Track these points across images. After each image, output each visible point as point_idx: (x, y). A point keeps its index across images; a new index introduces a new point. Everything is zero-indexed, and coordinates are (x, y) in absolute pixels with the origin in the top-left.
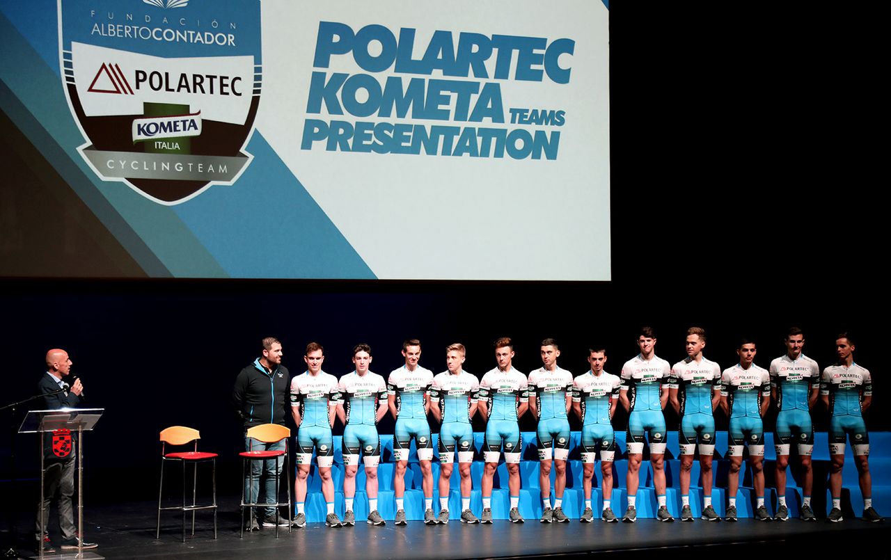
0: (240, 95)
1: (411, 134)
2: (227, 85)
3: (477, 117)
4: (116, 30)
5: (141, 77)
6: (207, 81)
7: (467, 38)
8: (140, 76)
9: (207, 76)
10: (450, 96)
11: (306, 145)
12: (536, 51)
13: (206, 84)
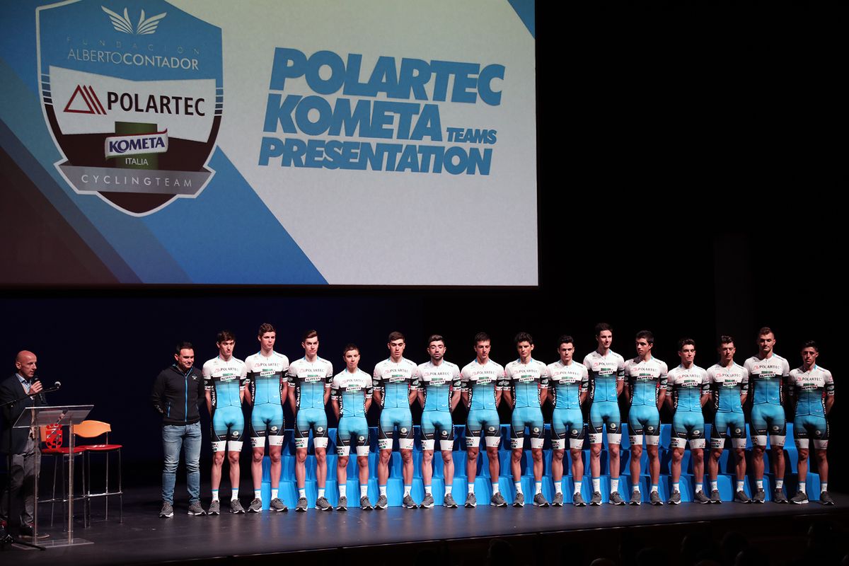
0: (203, 115)
1: (358, 151)
2: (191, 106)
3: (418, 136)
4: (90, 55)
5: (113, 98)
6: (173, 102)
7: (408, 64)
8: (112, 98)
9: (173, 98)
10: (393, 116)
11: (263, 161)
12: (470, 76)
13: (172, 105)
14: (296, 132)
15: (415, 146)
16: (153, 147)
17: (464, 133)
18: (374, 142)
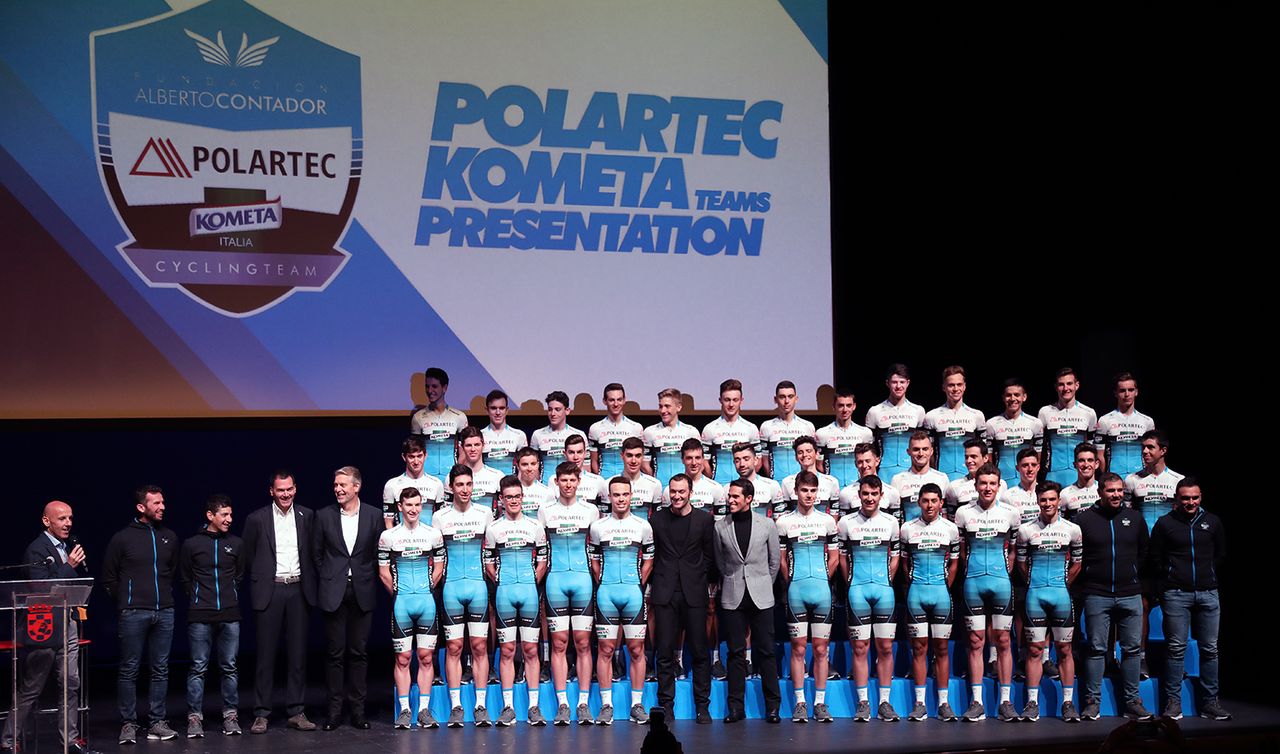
0: (333, 176)
1: (564, 224)
2: (316, 165)
3: (652, 201)
4: (167, 96)
5: (201, 155)
6: (289, 160)
7: (637, 101)
8: (200, 155)
9: (289, 153)
10: (615, 175)
11: (422, 239)
12: (730, 117)
13: (288, 164)
14: (470, 198)
15: (648, 216)
16: (259, 221)
17: (722, 198)
18: (586, 211)
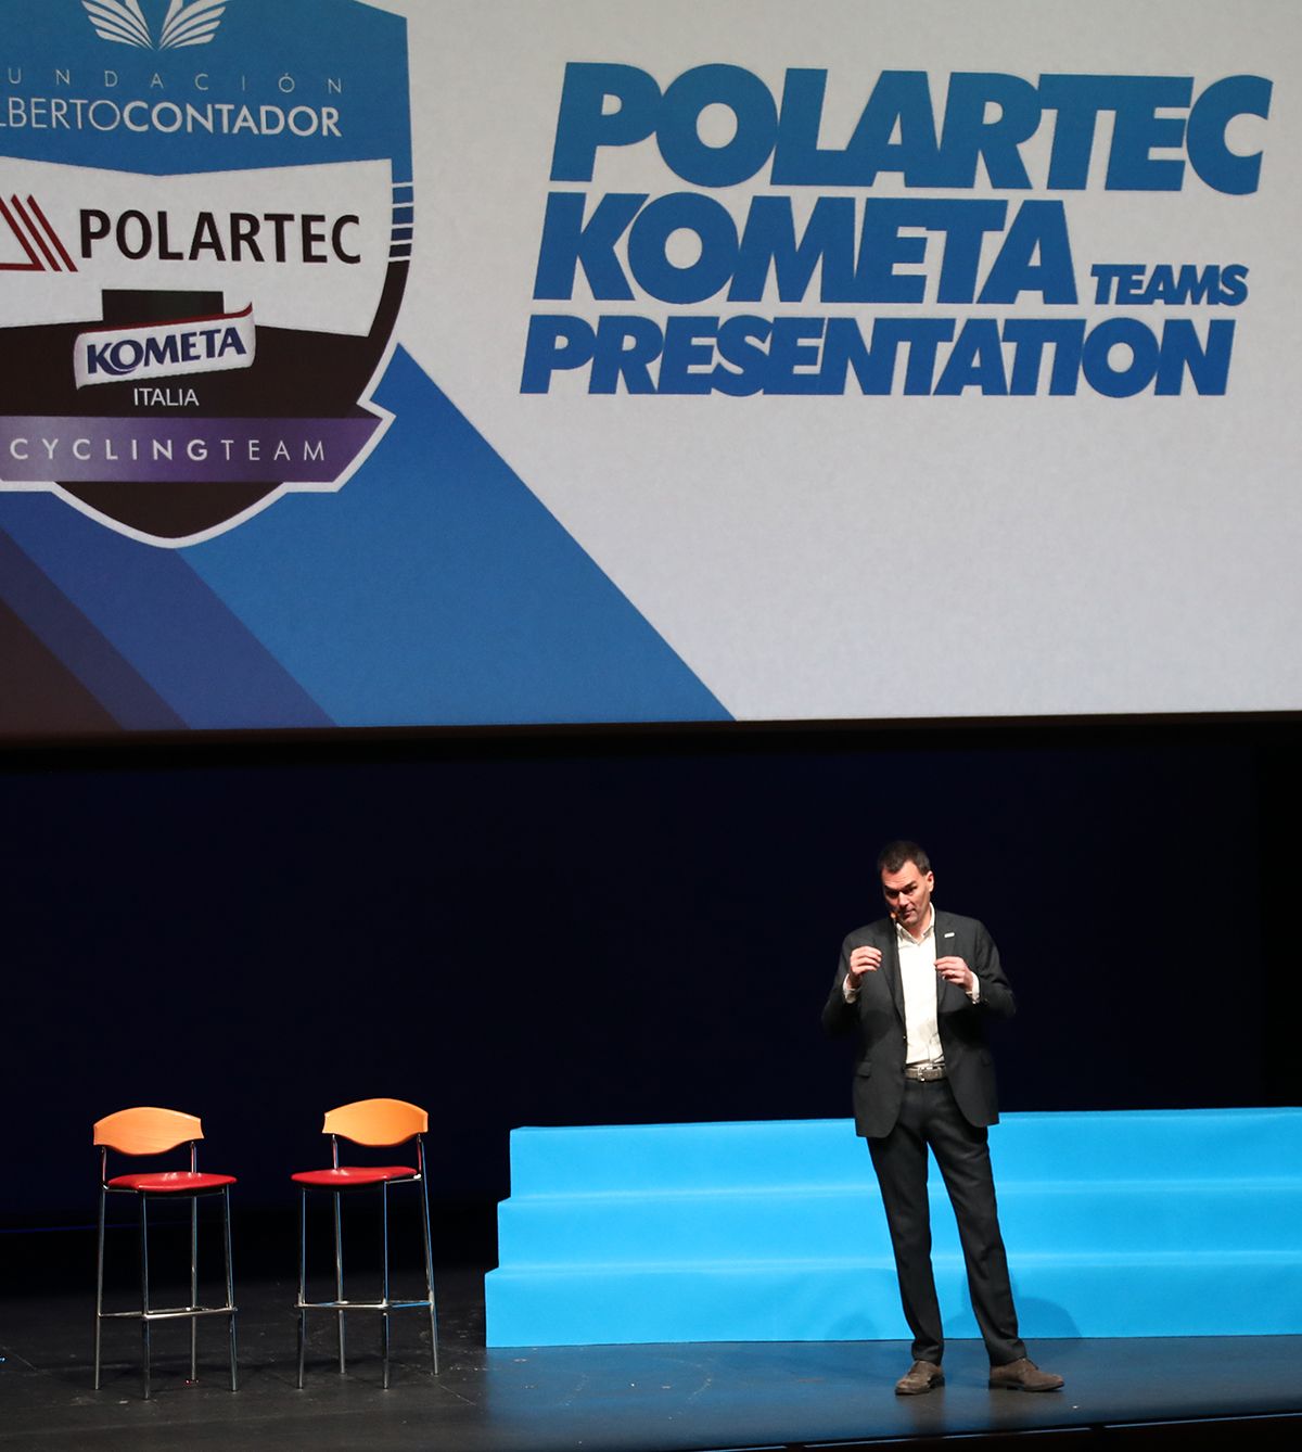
0: (356, 259)
1: (820, 343)
2: (321, 238)
3: (1001, 290)
4: (28, 111)
5: (95, 225)
6: (267, 232)
7: (969, 89)
8: (93, 224)
9: (268, 217)
10: (925, 239)
11: (535, 381)
12: (1162, 113)
13: (266, 237)
14: (629, 296)
15: (993, 322)
16: (210, 354)
17: (1146, 279)
18: (866, 315)
